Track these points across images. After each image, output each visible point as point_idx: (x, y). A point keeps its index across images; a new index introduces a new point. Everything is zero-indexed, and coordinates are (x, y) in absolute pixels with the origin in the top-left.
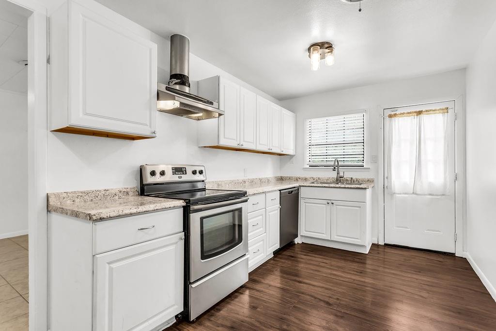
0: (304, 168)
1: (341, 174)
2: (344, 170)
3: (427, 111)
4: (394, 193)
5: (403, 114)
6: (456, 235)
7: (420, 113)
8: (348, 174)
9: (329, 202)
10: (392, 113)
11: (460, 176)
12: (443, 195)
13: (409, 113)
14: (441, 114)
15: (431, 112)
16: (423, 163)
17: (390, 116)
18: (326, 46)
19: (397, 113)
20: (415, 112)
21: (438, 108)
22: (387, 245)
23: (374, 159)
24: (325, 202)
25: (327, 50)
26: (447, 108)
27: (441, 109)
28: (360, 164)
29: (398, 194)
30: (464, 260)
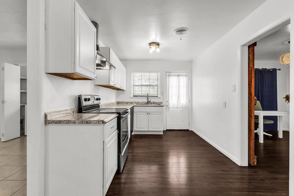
0: (130, 97)
1: (149, 100)
2: (150, 98)
3: (181, 75)
4: (170, 108)
5: (173, 75)
6: (189, 123)
7: (179, 75)
8: (152, 100)
9: (148, 113)
10: (170, 74)
11: (190, 101)
12: (186, 108)
13: (175, 75)
14: (185, 77)
15: (182, 76)
16: (180, 96)
17: (169, 76)
18: (157, 44)
19: (171, 74)
20: (178, 75)
21: (184, 74)
22: (167, 130)
23: (162, 93)
24: (146, 113)
25: (157, 46)
26: (187, 75)
27: (185, 75)
28: (157, 95)
29: (171, 108)
30: (192, 131)
